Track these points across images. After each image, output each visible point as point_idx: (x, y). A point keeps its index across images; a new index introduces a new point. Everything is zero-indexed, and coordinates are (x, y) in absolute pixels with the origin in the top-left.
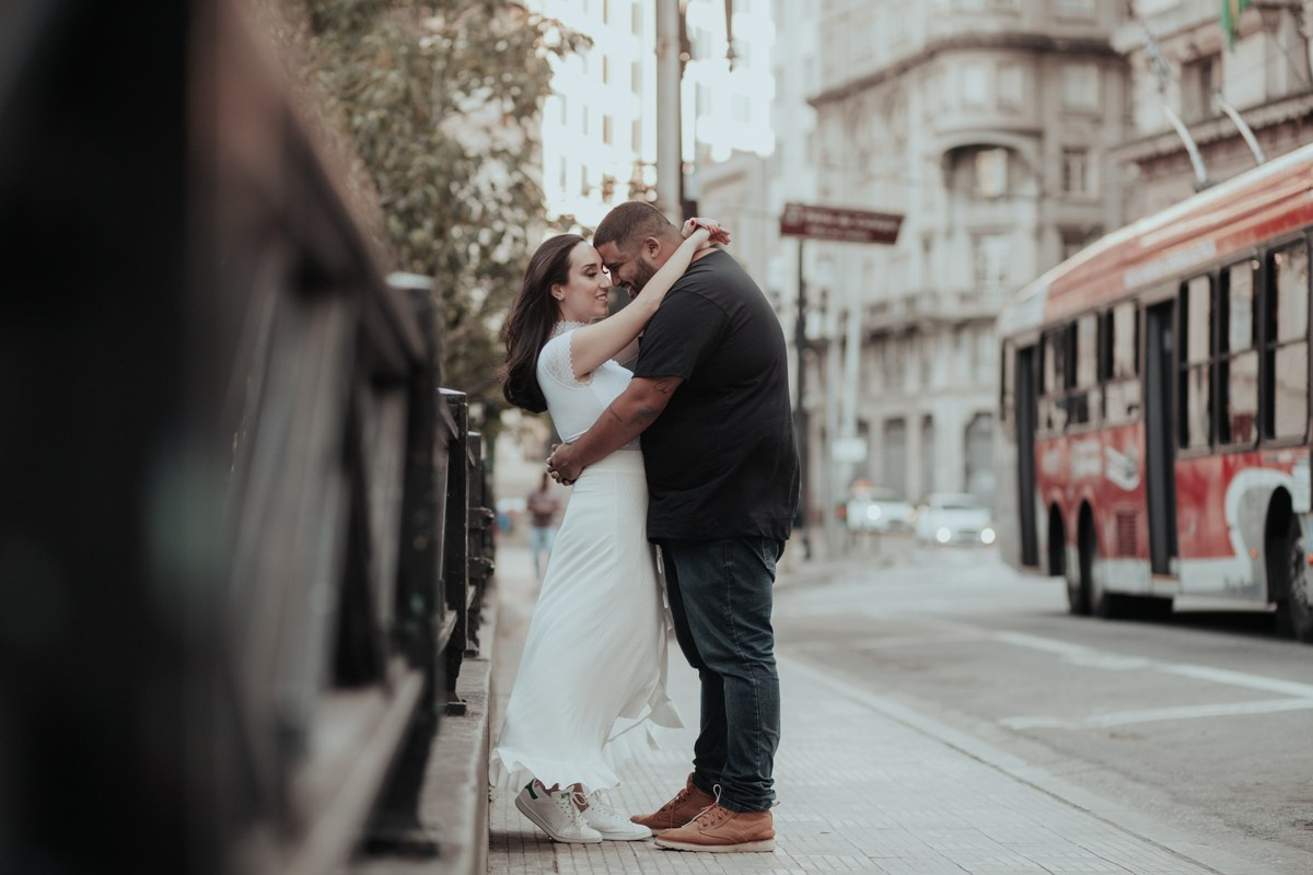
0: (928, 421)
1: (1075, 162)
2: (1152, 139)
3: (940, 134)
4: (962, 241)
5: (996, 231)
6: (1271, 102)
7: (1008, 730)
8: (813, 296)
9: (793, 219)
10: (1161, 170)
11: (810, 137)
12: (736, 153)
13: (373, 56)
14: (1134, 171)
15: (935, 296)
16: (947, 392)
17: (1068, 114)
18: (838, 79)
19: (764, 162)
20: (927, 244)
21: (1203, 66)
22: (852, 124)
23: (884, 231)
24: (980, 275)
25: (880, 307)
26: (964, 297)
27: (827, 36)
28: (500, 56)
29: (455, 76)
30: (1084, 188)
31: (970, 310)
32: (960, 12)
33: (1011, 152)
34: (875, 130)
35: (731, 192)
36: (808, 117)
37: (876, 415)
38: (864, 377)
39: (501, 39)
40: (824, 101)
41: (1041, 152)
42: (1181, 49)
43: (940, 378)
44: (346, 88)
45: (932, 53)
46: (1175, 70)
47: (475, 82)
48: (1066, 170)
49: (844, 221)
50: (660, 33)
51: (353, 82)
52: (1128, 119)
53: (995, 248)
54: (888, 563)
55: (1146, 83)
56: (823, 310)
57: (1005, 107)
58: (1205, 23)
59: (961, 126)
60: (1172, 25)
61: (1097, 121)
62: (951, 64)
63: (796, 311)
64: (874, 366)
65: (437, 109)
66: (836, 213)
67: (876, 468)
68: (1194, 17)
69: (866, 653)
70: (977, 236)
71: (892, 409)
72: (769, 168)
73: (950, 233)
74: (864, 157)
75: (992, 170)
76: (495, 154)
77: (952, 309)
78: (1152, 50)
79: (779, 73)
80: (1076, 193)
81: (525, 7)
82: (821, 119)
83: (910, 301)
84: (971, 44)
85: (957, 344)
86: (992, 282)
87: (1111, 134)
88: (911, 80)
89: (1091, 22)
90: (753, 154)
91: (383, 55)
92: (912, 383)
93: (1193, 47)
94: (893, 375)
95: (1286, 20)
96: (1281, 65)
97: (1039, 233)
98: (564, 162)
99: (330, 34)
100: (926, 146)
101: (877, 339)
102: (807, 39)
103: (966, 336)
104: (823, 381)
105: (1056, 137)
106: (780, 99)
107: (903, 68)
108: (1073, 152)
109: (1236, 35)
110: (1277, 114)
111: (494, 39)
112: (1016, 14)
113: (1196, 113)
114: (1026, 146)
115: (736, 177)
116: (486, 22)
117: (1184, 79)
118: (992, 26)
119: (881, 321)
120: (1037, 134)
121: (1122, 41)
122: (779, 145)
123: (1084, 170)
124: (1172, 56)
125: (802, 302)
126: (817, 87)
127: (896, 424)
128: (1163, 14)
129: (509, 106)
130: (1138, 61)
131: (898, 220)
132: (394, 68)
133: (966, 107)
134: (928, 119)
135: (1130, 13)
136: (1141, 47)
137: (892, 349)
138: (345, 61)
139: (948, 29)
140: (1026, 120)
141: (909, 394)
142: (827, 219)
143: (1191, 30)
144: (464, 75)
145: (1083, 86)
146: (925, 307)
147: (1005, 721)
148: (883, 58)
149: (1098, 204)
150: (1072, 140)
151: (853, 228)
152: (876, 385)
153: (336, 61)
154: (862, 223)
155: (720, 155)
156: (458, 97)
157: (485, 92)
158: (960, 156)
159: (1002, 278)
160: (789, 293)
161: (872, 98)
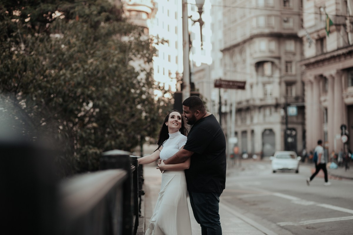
0: (253, 132)
1: (289, 65)
2: (308, 59)
3: (254, 58)
4: (260, 86)
5: (269, 83)
6: (339, 49)
7: (279, 226)
8: (223, 101)
9: (218, 83)
10: (311, 67)
11: (221, 60)
12: (202, 64)
13: (110, 47)
14: (304, 67)
15: (254, 100)
16: (258, 124)
17: (287, 53)
18: (228, 45)
19: (209, 67)
20: (251, 86)
21: (321, 40)
22: (232, 56)
23: (241, 86)
24: (265, 94)
25: (239, 103)
26: (261, 100)
27: (225, 34)
28: (143, 46)
29: (131, 51)
30: (291, 71)
31: (263, 103)
32: (258, 27)
33: (273, 63)
34: (238, 58)
35: (201, 74)
36: (220, 55)
37: (239, 130)
38: (236, 120)
39: (143, 42)
40: (225, 51)
41: (280, 63)
42: (315, 36)
43: (256, 120)
44: (104, 55)
45: (252, 38)
46: (314, 41)
47: (136, 53)
48: (287, 67)
49: (231, 84)
50: (184, 40)
51: (105, 54)
52: (302, 54)
53: (269, 87)
54: (243, 170)
55: (306, 45)
56: (226, 105)
57: (271, 51)
58: (321, 29)
59: (259, 56)
60: (313, 30)
61: (294, 54)
62: (257, 41)
63: (219, 105)
64: (239, 118)
65: (127, 60)
66: (229, 82)
67: (240, 144)
68: (319, 28)
69: (240, 199)
70: (264, 84)
71: (243, 128)
72: (211, 68)
73: (257, 84)
74: (235, 65)
75: (268, 68)
76: (142, 71)
77: (258, 103)
78: (308, 36)
79: (213, 44)
80: (289, 73)
81: (148, 28)
82: (224, 55)
83: (248, 101)
84: (261, 35)
85: (260, 112)
86: (268, 96)
87: (298, 58)
88: (247, 45)
89: (292, 29)
90: (207, 64)
91: (113, 47)
92: (248, 122)
93: (318, 35)
94: (243, 120)
95: (342, 28)
96: (341, 40)
97: (280, 83)
98: (158, 67)
99: (99, 41)
100: (250, 61)
101: (239, 111)
102: (220, 35)
103: (262, 110)
104: (226, 122)
105: (284, 59)
106: (213, 50)
107: (245, 42)
108: (288, 63)
109: (329, 32)
110: (340, 52)
111: (141, 42)
112: (273, 28)
113: (320, 52)
114: (276, 61)
115: (202, 70)
116: (139, 37)
117: (317, 44)
118: (267, 31)
119: (240, 106)
120: (279, 58)
121: (301, 34)
122: (213, 62)
123: (291, 67)
124: (313, 38)
125: (220, 103)
126: (223, 47)
127: (244, 132)
128: (311, 27)
129: (146, 59)
130: (305, 39)
131: (245, 83)
132: (116, 50)
133: (261, 51)
134: (251, 55)
135: (302, 27)
136: (305, 36)
137: (243, 114)
138: (103, 48)
139: (256, 32)
140: (276, 54)
141: (248, 125)
142: (226, 83)
143: (318, 31)
144: (134, 51)
145: (290, 46)
146: (251, 103)
147: (279, 223)
148: (239, 39)
149: (295, 75)
150: (288, 59)
151: (233, 85)
152: (239, 122)
153: (101, 48)
154: (236, 84)
155: (198, 65)
156: (133, 57)
157: (139, 56)
158: (259, 65)
159: (271, 94)
160: (217, 101)
161: (237, 50)
